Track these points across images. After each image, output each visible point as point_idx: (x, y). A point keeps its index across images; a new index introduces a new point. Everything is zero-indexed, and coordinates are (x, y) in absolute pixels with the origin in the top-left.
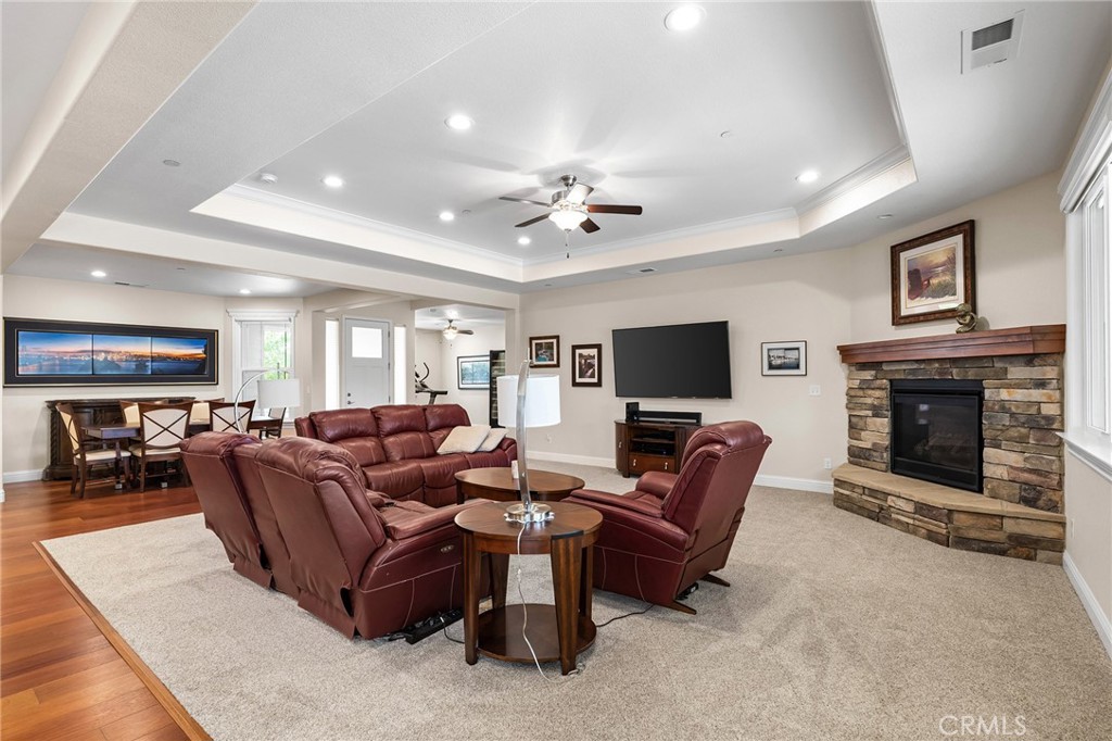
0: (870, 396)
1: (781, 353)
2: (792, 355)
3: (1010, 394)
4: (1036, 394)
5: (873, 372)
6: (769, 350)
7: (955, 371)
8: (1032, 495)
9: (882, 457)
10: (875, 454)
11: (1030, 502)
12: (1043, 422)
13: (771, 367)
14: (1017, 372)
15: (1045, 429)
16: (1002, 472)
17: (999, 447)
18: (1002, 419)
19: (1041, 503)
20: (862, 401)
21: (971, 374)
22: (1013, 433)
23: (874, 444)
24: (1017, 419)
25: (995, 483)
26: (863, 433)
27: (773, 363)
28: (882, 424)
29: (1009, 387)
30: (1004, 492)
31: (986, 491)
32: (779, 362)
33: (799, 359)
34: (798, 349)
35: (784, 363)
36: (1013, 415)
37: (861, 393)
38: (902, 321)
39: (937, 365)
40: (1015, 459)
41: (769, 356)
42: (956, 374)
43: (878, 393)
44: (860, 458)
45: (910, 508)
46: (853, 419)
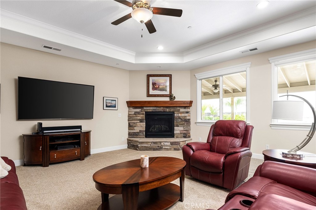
0: (139, 117)
1: (110, 101)
2: (114, 102)
3: (181, 115)
4: (186, 115)
5: (140, 110)
6: (106, 100)
7: (167, 109)
8: (185, 135)
9: (143, 134)
10: (140, 133)
11: (185, 137)
12: (188, 120)
13: (107, 106)
14: (182, 110)
15: (188, 121)
16: (178, 132)
17: (178, 126)
18: (179, 120)
19: (187, 137)
20: (135, 118)
21: (172, 110)
22: (181, 123)
23: (140, 131)
24: (182, 120)
25: (177, 135)
26: (135, 128)
27: (108, 105)
28: (143, 124)
29: (181, 113)
30: (179, 136)
31: (175, 137)
32: (109, 105)
33: (116, 104)
34: (115, 100)
35: (110, 106)
36: (181, 119)
37: (135, 116)
38: (150, 96)
39: (162, 108)
40: (182, 128)
41: (106, 102)
42: (168, 110)
43: (142, 116)
44: (134, 135)
45: (169, 144)
46: (131, 124)
